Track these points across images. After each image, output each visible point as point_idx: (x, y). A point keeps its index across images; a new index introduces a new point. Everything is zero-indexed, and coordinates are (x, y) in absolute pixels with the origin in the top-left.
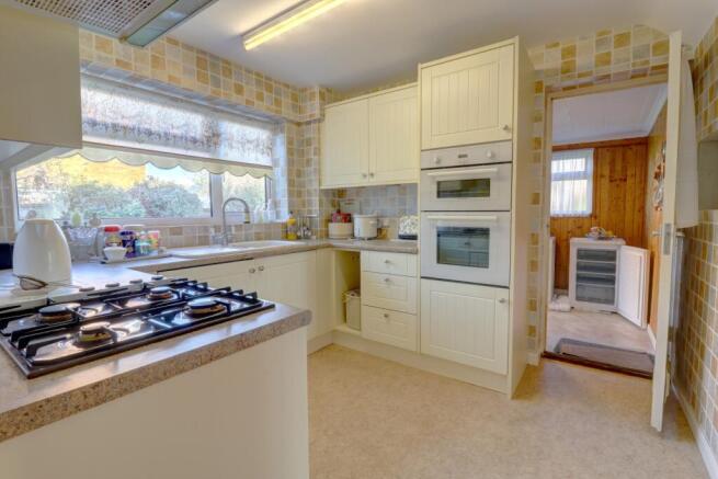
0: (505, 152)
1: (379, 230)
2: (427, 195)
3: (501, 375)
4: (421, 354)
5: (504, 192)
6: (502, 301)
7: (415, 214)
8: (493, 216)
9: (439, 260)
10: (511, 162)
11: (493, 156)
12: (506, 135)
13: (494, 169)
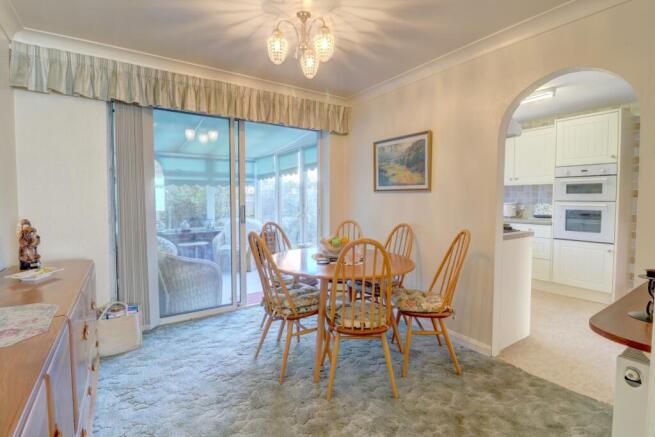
0: (613, 169)
1: (518, 213)
2: (559, 191)
3: (606, 293)
4: (553, 283)
5: (612, 191)
6: (609, 251)
7: (550, 202)
8: (604, 204)
9: (567, 229)
10: (616, 175)
11: (605, 171)
12: (614, 160)
13: (605, 178)
